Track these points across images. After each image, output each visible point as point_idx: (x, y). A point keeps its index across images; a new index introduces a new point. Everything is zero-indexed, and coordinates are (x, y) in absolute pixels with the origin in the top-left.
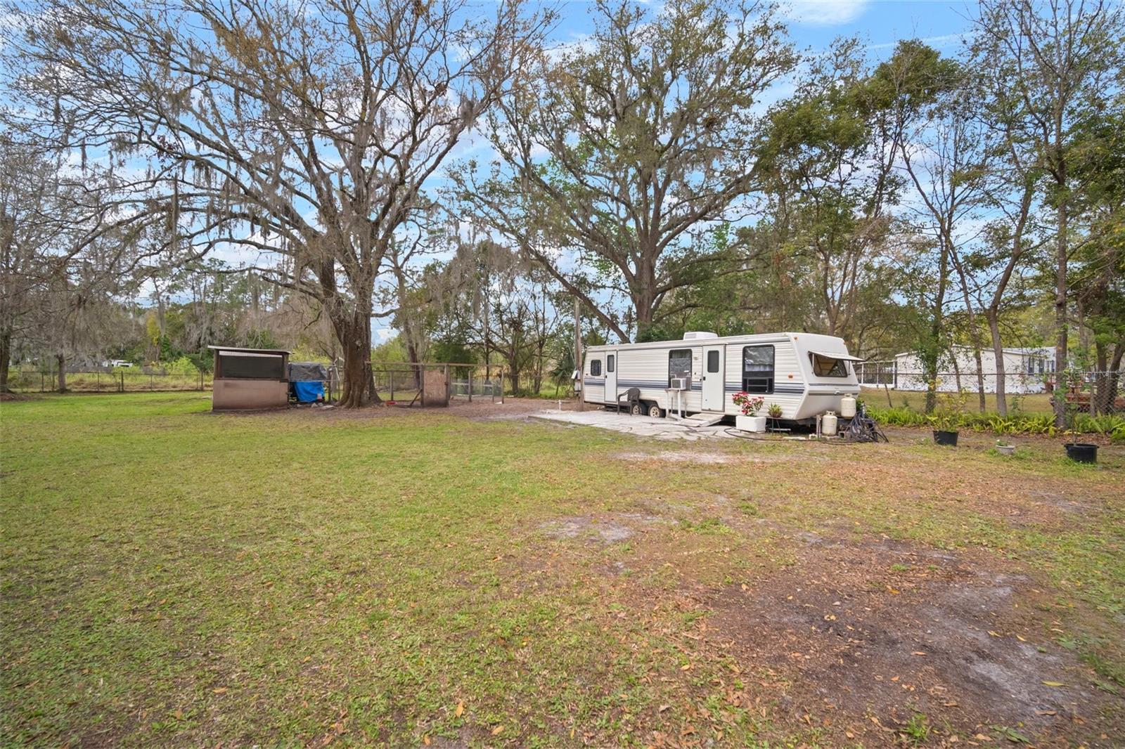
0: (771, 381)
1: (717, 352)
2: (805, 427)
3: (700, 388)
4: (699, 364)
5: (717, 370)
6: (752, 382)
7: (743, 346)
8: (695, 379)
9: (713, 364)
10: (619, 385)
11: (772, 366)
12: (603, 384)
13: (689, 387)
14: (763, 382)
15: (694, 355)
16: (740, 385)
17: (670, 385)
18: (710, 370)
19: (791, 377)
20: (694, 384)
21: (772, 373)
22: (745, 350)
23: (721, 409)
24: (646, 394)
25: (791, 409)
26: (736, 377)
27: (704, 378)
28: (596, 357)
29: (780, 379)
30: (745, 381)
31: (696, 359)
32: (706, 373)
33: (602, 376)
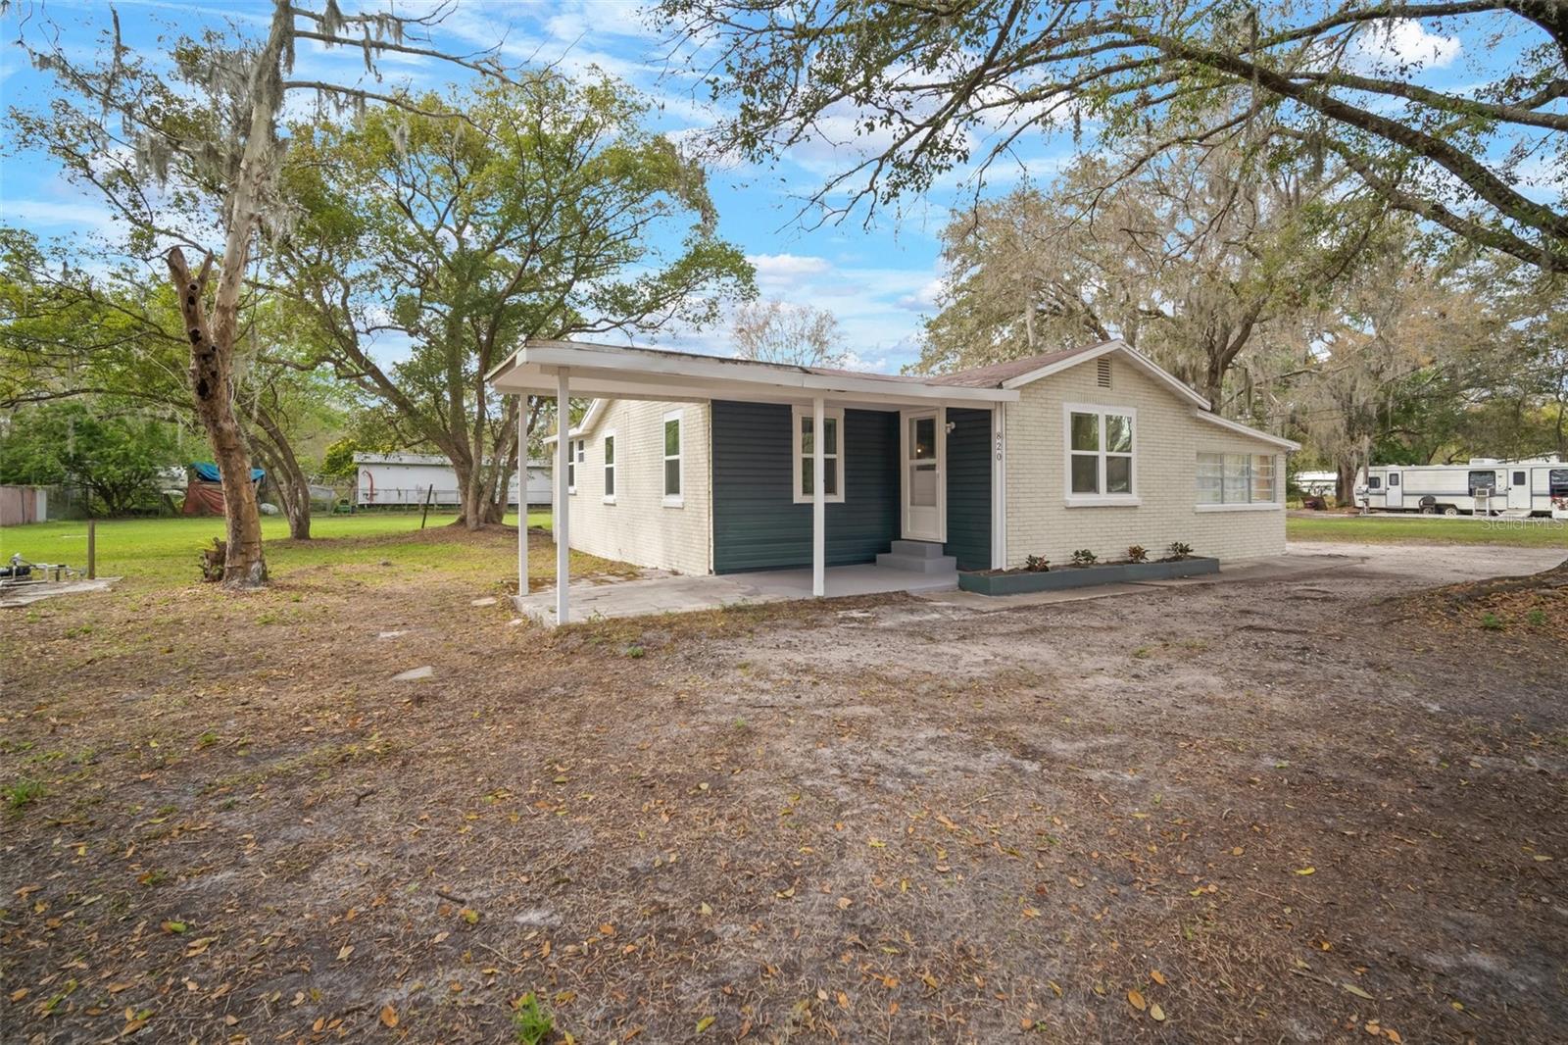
1: (1523, 472)
3: (1505, 495)
4: (1503, 481)
5: (1523, 483)
7: (1550, 468)
8: (1498, 490)
9: (1519, 479)
10: (1404, 494)
12: (1385, 494)
13: (1493, 493)
15: (1498, 474)
16: (1547, 493)
17: (1471, 493)
18: (1516, 483)
20: (1497, 492)
22: (1551, 471)
23: (1528, 508)
24: (1439, 500)
26: (1543, 487)
27: (1510, 489)
28: (1376, 474)
30: (1552, 490)
31: (1500, 476)
32: (1511, 485)
33: (1382, 488)
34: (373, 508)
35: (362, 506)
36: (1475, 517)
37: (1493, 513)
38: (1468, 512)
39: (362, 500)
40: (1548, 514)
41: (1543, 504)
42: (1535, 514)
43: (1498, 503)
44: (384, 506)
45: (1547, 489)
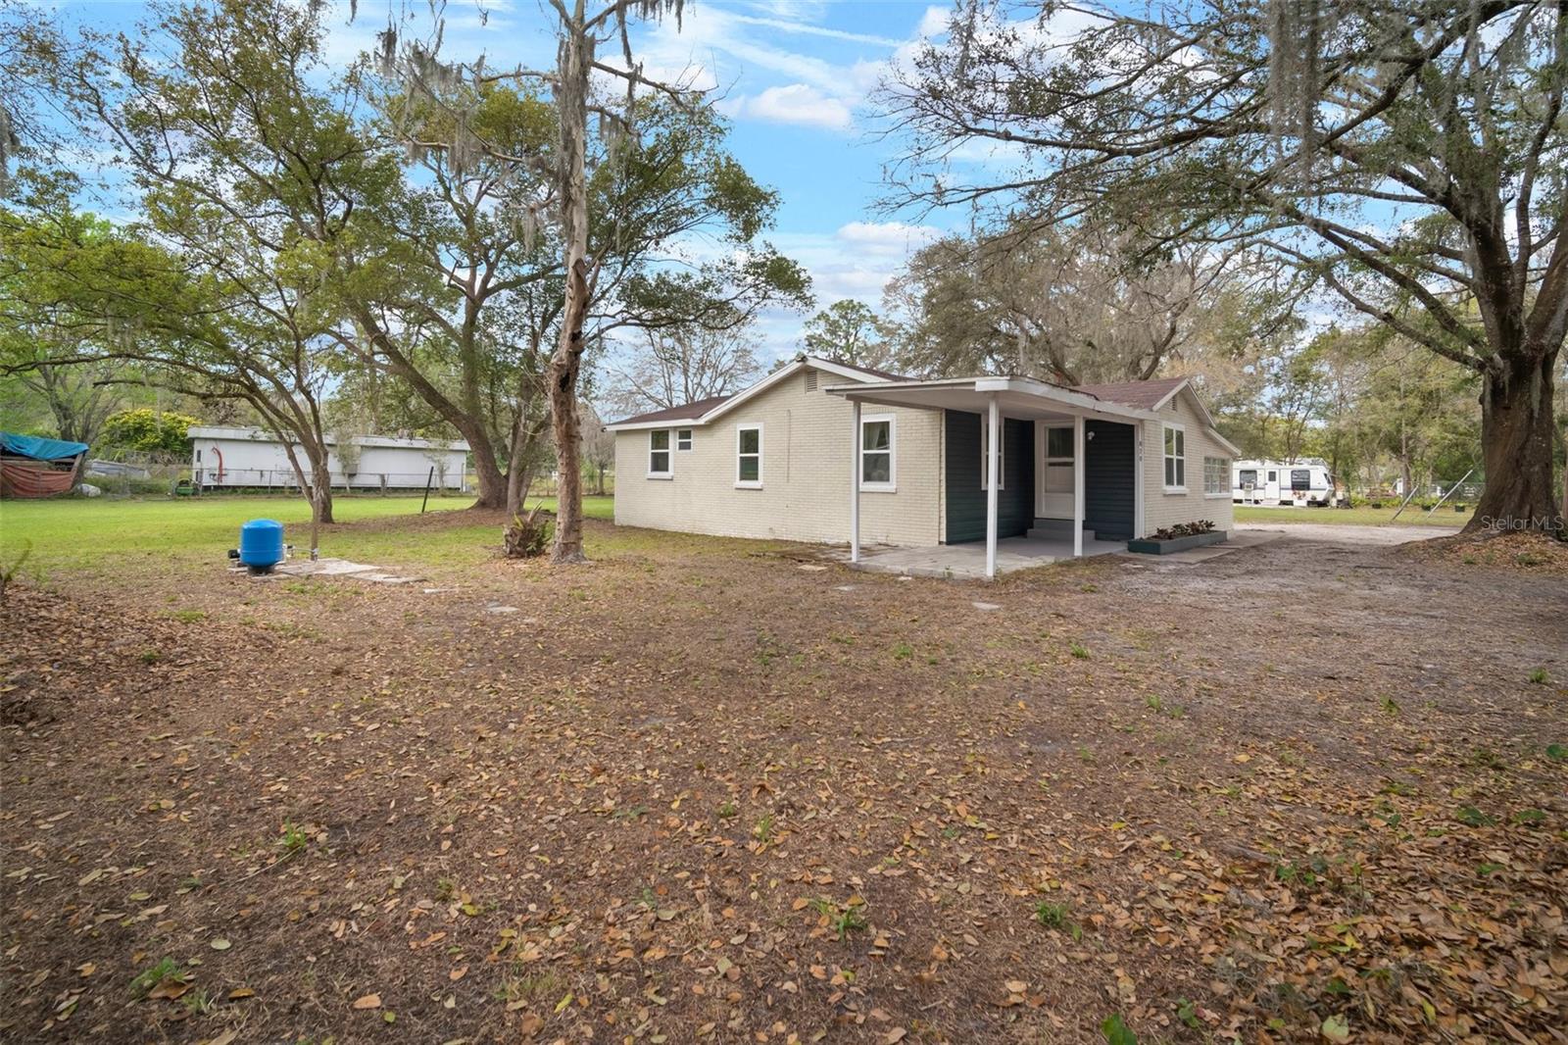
2: (1323, 504)
4: (1262, 478)
5: (1274, 479)
8: (1259, 485)
9: (1272, 476)
13: (1255, 488)
25: (1320, 497)
32: (1267, 481)
34: (220, 491)
35: (207, 488)
36: (1244, 504)
37: (1256, 502)
38: (1240, 501)
39: (207, 481)
40: (1290, 503)
41: (1288, 495)
42: (1283, 503)
43: (1258, 495)
44: (234, 489)
45: (1289, 485)
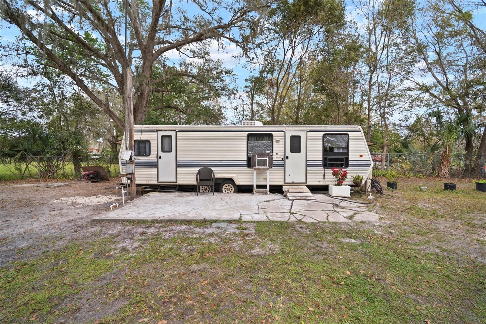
0: (347, 159)
1: (299, 137)
3: (283, 166)
4: (281, 146)
5: (299, 151)
6: (331, 160)
7: (323, 133)
8: (277, 158)
9: (295, 146)
10: (179, 165)
11: (347, 148)
12: (156, 165)
14: (341, 160)
15: (275, 138)
16: (321, 162)
17: (250, 163)
18: (292, 151)
19: (361, 156)
20: (275, 162)
21: (347, 154)
22: (324, 136)
23: (304, 181)
24: (219, 173)
26: (318, 156)
27: (287, 158)
28: (144, 136)
29: (353, 157)
30: (325, 159)
31: (278, 141)
32: (288, 153)
33: (153, 157)
45: (320, 157)
